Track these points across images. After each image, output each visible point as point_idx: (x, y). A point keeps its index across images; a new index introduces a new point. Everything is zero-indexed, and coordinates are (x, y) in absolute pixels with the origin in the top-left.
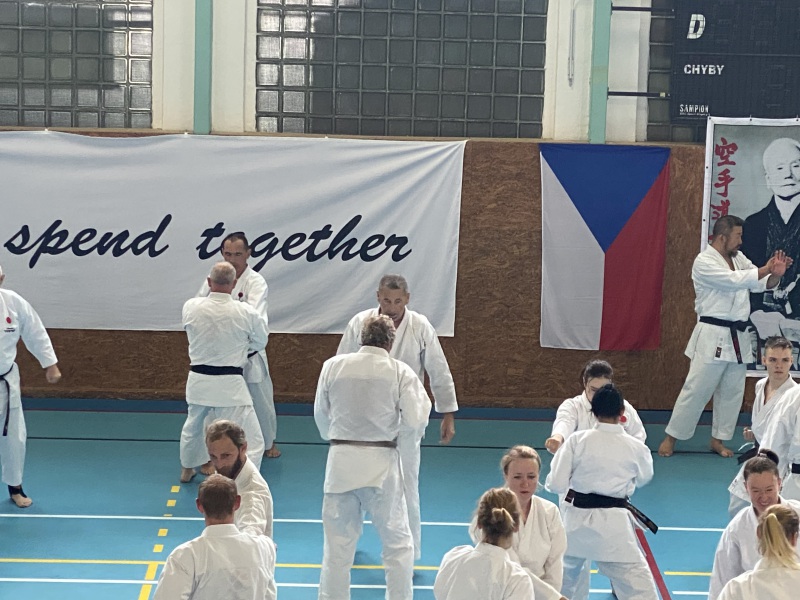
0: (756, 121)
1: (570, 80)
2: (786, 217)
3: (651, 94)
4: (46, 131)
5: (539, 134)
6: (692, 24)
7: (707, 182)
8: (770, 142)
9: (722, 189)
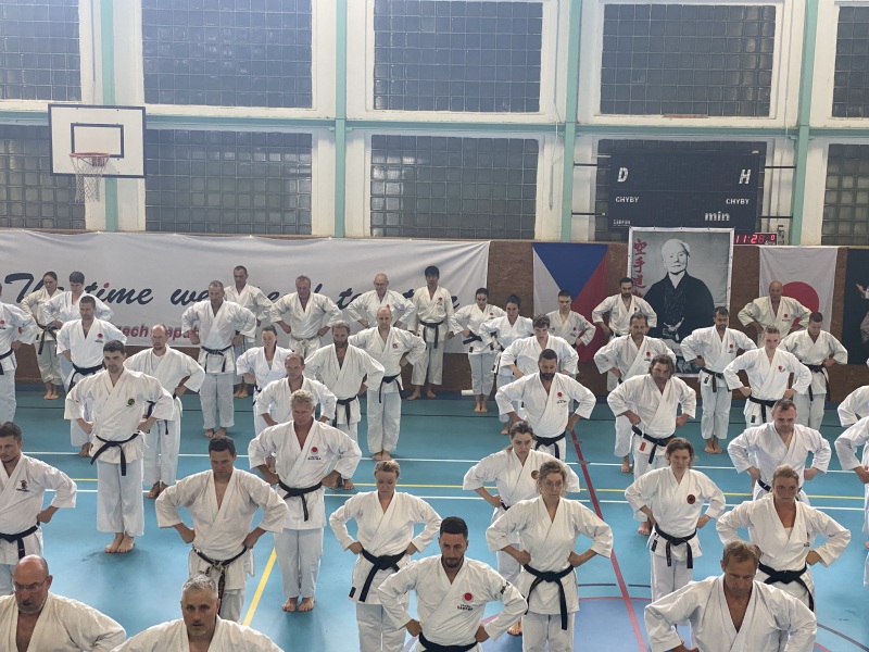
0: (658, 229)
1: (551, 206)
2: (675, 285)
3: (597, 214)
4: (251, 237)
5: (533, 238)
6: (620, 173)
7: (629, 264)
8: (665, 242)
9: (638, 269)
